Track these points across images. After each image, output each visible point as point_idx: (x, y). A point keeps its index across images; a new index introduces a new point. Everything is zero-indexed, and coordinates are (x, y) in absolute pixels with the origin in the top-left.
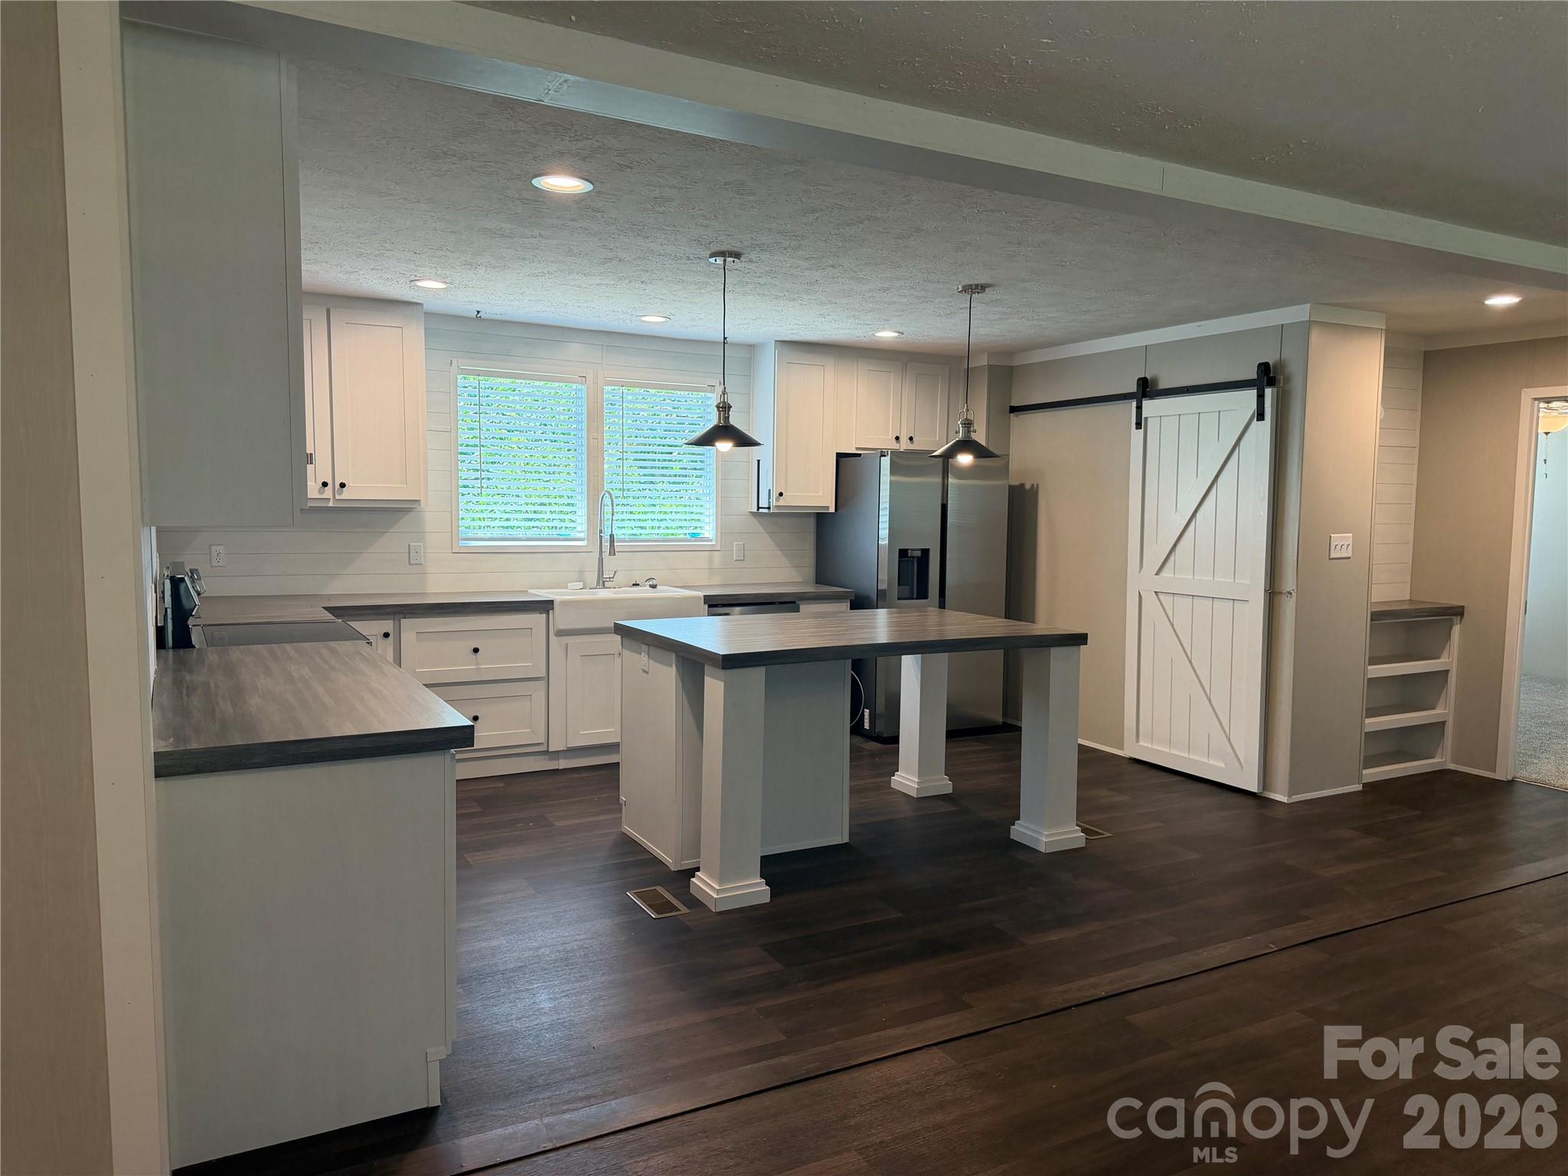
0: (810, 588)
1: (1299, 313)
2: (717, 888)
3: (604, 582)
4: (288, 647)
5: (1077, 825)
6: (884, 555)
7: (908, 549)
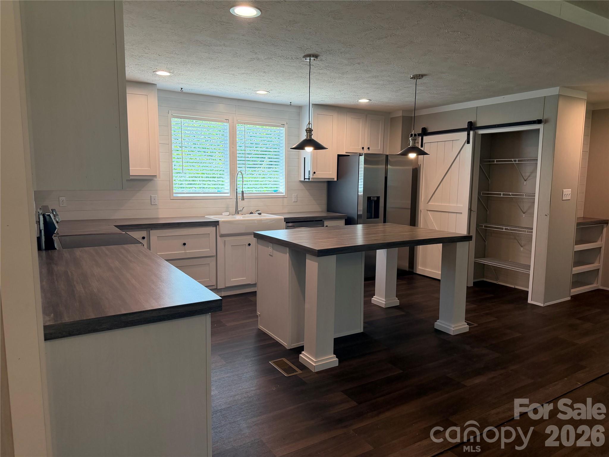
0: (324, 214)
1: (554, 91)
2: (315, 360)
3: (238, 212)
4: (103, 248)
5: (465, 322)
6: (361, 200)
7: (371, 197)
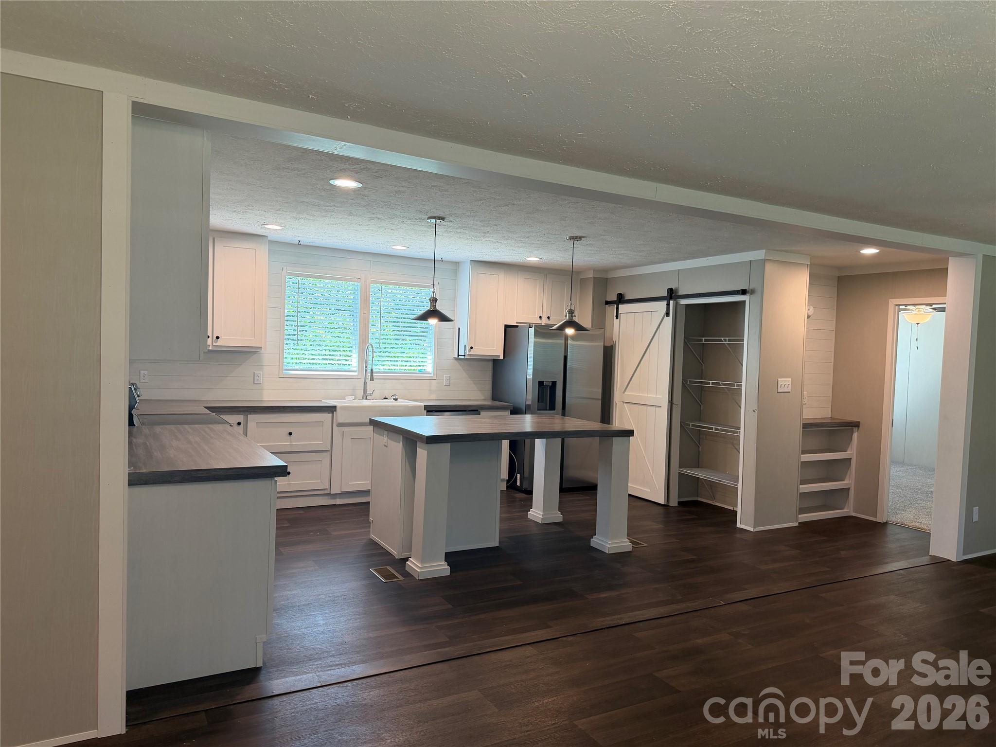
0: (489, 403)
1: (758, 255)
2: (420, 566)
3: (367, 396)
4: (186, 426)
5: (628, 539)
6: (530, 384)
7: (543, 382)
